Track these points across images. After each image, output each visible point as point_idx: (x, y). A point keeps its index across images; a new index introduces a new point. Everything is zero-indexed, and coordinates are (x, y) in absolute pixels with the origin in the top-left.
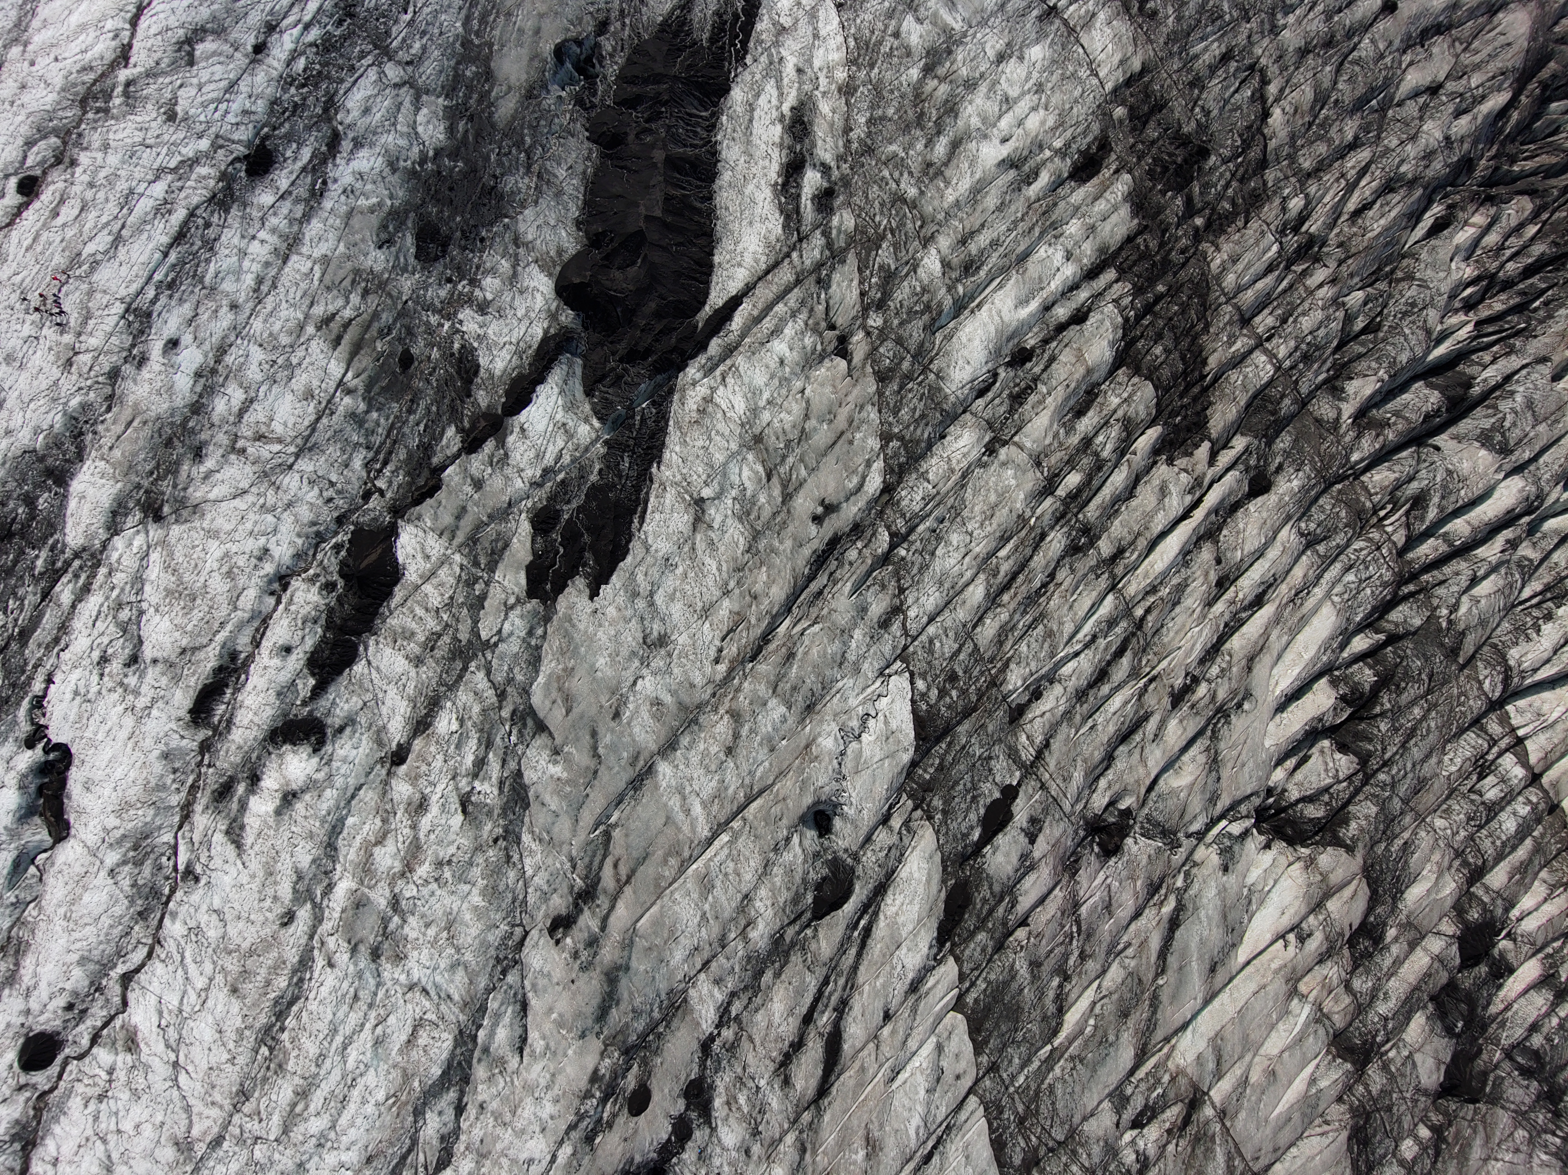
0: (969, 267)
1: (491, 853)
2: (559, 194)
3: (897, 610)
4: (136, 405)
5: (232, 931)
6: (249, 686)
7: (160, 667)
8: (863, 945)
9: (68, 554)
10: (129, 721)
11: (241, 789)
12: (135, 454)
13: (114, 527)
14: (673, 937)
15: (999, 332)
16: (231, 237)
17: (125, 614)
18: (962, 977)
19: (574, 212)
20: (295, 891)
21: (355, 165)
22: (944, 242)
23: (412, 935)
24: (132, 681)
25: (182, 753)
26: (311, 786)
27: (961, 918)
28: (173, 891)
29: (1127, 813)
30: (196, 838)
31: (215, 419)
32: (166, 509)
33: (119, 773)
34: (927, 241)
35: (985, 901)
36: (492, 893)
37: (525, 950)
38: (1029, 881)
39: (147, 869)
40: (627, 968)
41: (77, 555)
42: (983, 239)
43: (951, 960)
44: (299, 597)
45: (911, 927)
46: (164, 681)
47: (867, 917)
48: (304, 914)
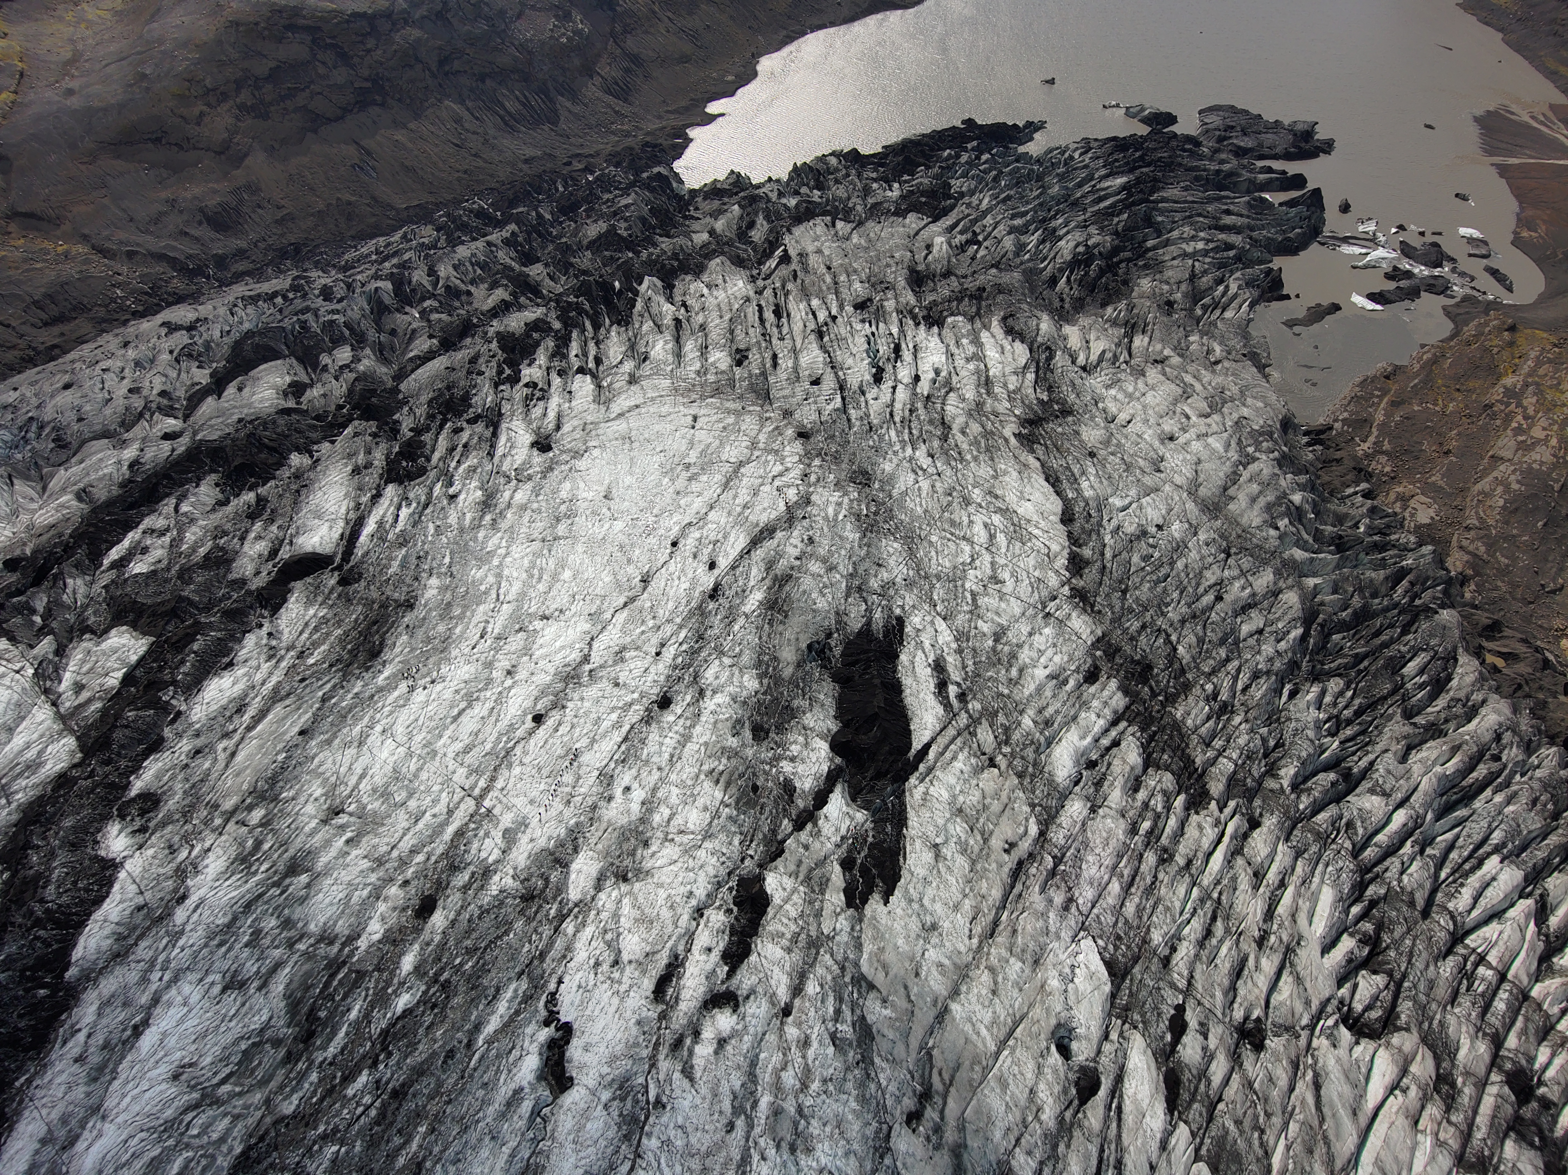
0: (1048, 723)
1: (856, 1072)
2: (823, 705)
3: (1071, 900)
4: (609, 821)
5: (693, 1140)
6: (687, 974)
7: (633, 965)
8: (1119, 1119)
9: (571, 905)
10: (616, 1001)
11: (688, 1041)
12: (610, 846)
13: (599, 886)
14: (990, 1122)
15: (1076, 752)
16: (654, 737)
17: (609, 936)
18: (1193, 1135)
19: (832, 713)
20: (733, 1107)
21: (715, 701)
22: (1031, 712)
23: (816, 1132)
24: (616, 975)
25: (649, 1020)
26: (735, 1034)
27: (1178, 1094)
28: (647, 1118)
29: (1258, 1020)
30: (662, 1077)
31: (655, 825)
32: (630, 875)
33: (610, 1036)
34: (1022, 712)
35: (1190, 1081)
36: (863, 1100)
37: (892, 1140)
38: (1213, 1066)
39: (629, 1103)
40: (966, 1146)
41: (576, 905)
42: (1050, 710)
43: (1182, 1124)
44: (713, 918)
45: (1147, 1101)
46: (637, 973)
47: (1116, 1101)
48: (740, 1123)
